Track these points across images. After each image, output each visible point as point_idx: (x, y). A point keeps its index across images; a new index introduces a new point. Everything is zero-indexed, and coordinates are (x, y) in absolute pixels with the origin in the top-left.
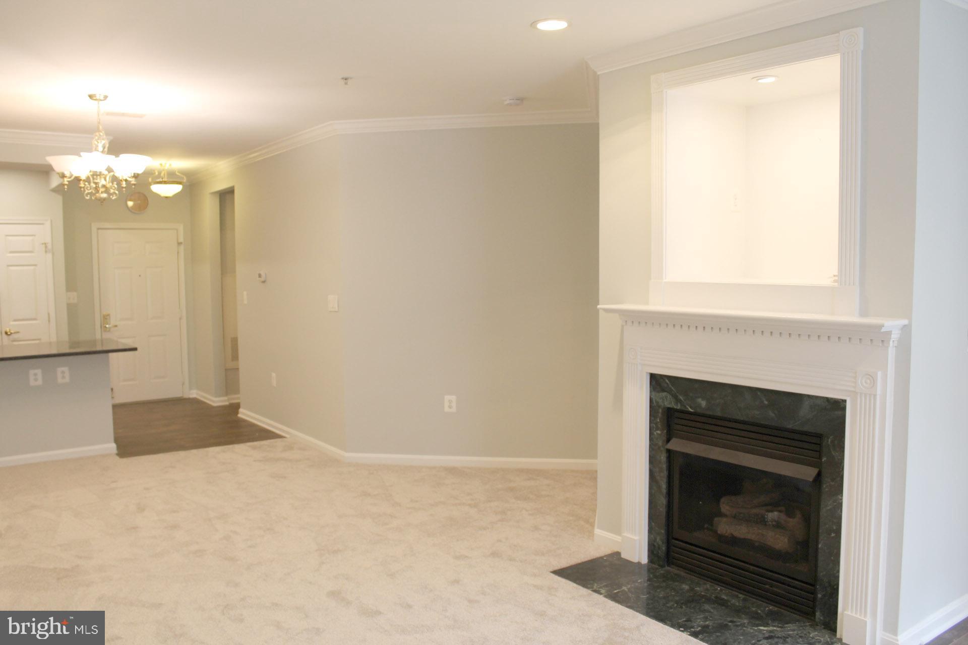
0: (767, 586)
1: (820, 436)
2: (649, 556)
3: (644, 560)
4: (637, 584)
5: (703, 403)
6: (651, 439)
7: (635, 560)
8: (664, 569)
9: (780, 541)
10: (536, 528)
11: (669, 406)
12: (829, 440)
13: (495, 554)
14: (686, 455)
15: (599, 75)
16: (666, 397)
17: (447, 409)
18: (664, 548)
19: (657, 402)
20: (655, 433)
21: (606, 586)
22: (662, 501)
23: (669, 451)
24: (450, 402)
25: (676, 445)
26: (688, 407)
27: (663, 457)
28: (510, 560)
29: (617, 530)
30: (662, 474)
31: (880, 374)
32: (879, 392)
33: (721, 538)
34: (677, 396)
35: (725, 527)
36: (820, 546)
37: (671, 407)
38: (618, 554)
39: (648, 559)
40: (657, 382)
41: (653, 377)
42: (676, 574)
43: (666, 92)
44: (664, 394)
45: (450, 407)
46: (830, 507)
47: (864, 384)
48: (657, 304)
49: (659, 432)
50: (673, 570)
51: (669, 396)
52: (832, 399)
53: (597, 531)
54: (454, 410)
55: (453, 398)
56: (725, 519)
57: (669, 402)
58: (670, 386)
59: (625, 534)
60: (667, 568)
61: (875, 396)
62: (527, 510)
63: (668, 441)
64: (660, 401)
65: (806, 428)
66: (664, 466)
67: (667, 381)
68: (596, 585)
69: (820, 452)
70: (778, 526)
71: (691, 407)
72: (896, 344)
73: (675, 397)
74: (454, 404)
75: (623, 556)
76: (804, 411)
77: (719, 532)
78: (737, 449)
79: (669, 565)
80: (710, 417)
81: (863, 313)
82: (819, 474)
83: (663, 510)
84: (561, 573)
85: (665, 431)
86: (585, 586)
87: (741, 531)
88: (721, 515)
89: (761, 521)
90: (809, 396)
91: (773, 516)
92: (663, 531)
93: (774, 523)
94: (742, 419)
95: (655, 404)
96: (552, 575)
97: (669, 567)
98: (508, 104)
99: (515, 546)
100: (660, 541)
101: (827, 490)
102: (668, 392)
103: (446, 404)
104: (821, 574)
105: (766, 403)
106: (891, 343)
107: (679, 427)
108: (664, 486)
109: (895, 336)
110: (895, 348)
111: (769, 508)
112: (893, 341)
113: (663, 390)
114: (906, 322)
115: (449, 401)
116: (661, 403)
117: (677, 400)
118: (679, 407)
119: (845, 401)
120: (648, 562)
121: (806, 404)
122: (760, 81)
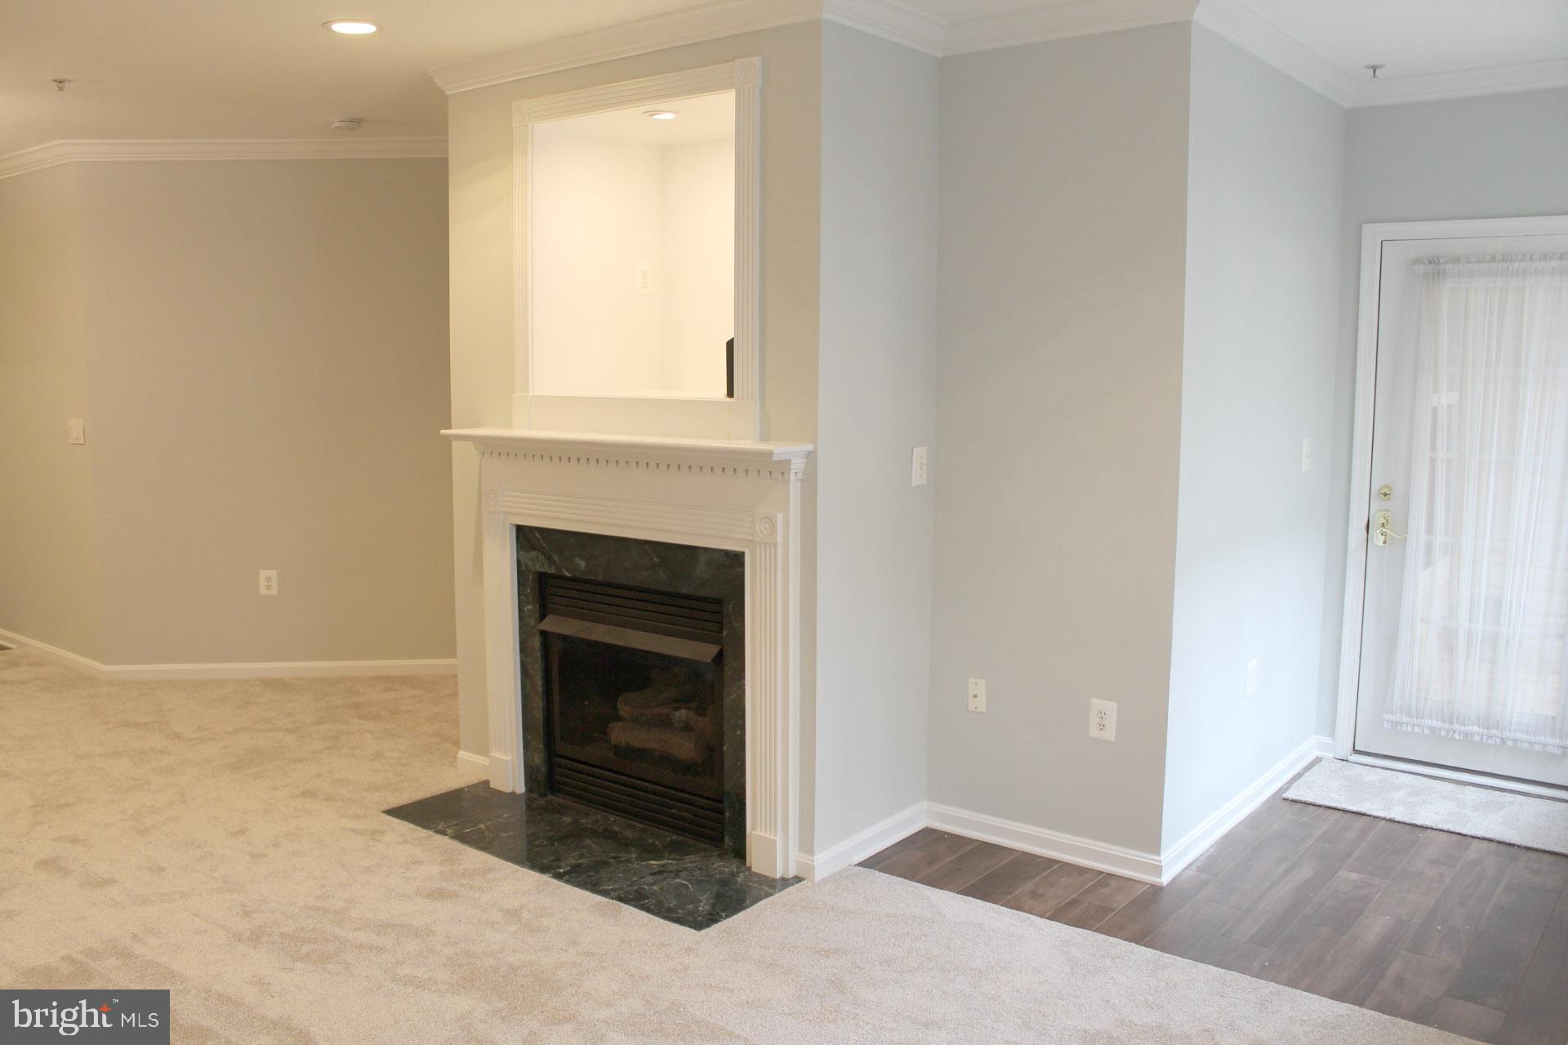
0: (673, 811)
1: (719, 602)
2: (526, 783)
3: (521, 789)
4: (501, 820)
5: (582, 564)
6: (521, 618)
7: (507, 789)
8: (545, 798)
9: (684, 748)
10: (378, 756)
11: (541, 570)
12: (730, 607)
13: (307, 794)
14: (564, 637)
15: (448, 96)
16: (537, 558)
17: (263, 591)
18: (544, 770)
19: (527, 566)
20: (526, 609)
21: (456, 825)
22: (539, 703)
23: (544, 634)
24: (268, 581)
25: (552, 624)
26: (564, 570)
27: (536, 642)
28: (327, 799)
29: (484, 751)
30: (536, 666)
31: (780, 517)
32: (780, 539)
33: (618, 750)
34: (551, 556)
35: (619, 734)
36: (725, 748)
37: (544, 571)
38: (487, 782)
39: (526, 787)
40: (526, 537)
41: (520, 529)
42: (560, 805)
43: (533, 127)
44: (535, 553)
45: (268, 588)
46: (735, 695)
47: (765, 532)
48: (522, 429)
49: (530, 607)
50: (558, 799)
51: (541, 557)
52: (731, 551)
53: (463, 755)
54: (274, 591)
55: (273, 573)
56: (620, 724)
57: (541, 566)
58: (542, 541)
59: (493, 754)
60: (550, 797)
61: (776, 545)
62: (371, 732)
63: (542, 617)
64: (530, 563)
65: (703, 593)
66: (539, 655)
67: (537, 535)
68: (442, 824)
69: (721, 623)
70: (687, 728)
71: (567, 571)
72: (800, 476)
73: (549, 558)
74: (274, 583)
75: (492, 786)
76: (701, 569)
77: (612, 742)
78: (625, 625)
79: (552, 794)
80: (588, 582)
81: (764, 438)
82: (721, 653)
83: (539, 715)
84: (398, 812)
85: (538, 605)
86: (425, 826)
87: (642, 738)
88: (619, 718)
89: (665, 723)
90: (705, 549)
91: (682, 714)
92: (541, 746)
93: (682, 725)
94: (628, 584)
95: (524, 568)
96: (383, 814)
97: (553, 795)
98: (337, 127)
99: (340, 781)
100: (539, 759)
101: (729, 673)
102: (540, 551)
103: (263, 584)
104: (728, 786)
105: (656, 560)
106: (792, 476)
107: (556, 600)
108: (539, 682)
109: (797, 465)
110: (800, 482)
111: (677, 705)
112: (796, 473)
113: (533, 548)
114: (810, 447)
115: (266, 578)
116: (531, 567)
117: (551, 561)
118: (553, 571)
119: (743, 553)
120: (526, 791)
121: (703, 558)
122: (654, 117)
